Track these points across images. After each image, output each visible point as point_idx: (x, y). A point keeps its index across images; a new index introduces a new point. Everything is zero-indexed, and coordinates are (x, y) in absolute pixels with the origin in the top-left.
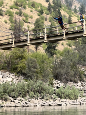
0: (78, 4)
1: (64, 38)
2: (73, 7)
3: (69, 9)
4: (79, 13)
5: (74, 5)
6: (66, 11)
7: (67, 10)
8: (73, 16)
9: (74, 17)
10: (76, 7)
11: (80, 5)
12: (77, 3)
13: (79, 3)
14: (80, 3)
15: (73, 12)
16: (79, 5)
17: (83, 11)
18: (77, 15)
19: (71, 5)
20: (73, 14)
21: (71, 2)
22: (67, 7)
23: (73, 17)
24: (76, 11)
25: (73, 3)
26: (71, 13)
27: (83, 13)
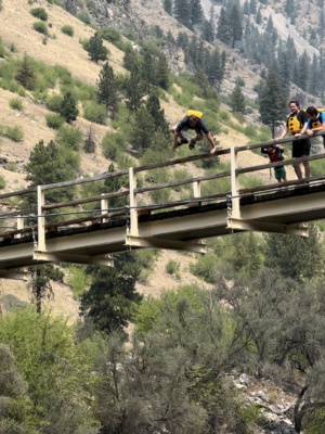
0: (254, 70)
1: (132, 238)
2: (228, 86)
3: (205, 95)
4: (257, 114)
5: (234, 74)
6: (192, 103)
7: (196, 98)
8: (224, 127)
9: (232, 132)
10: (240, 83)
11: (263, 75)
12: (248, 69)
13: (256, 66)
14: (263, 66)
15: (224, 108)
16: (259, 78)
17: (275, 107)
18: (245, 125)
19: (220, 78)
20: (225, 117)
22: (196, 87)
23: (226, 132)
24: (243, 107)
25: (227, 64)
26: (218, 115)
27: (274, 114)
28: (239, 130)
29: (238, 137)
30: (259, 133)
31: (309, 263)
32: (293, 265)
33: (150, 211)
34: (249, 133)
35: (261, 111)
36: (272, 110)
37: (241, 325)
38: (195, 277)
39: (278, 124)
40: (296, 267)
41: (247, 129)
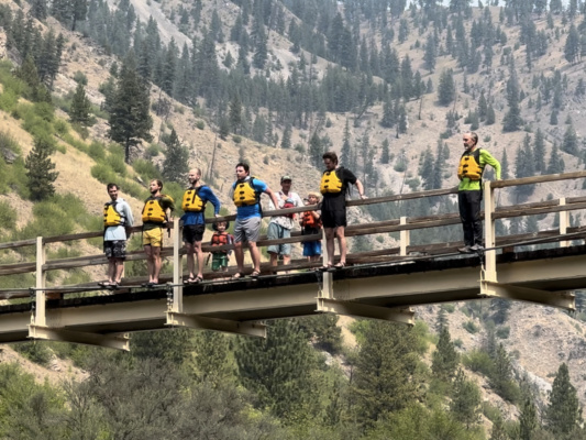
0: (101, 63)
1: (38, 328)
2: (64, 84)
3: (35, 97)
4: (104, 125)
5: (73, 68)
6: (18, 107)
7: (22, 101)
8: (61, 143)
9: (71, 151)
10: (81, 80)
11: (113, 71)
12: (93, 62)
13: (104, 57)
14: (114, 58)
15: (61, 116)
16: (107, 74)
17: (132, 118)
18: (89, 142)
19: (53, 72)
20: (61, 129)
21: (49, 46)
22: (22, 85)
23: (63, 151)
24: (86, 116)
25: (64, 53)
26: (51, 125)
27: (129, 128)
28: (80, 148)
29: (78, 158)
30: (108, 154)
31: (178, 343)
32: (155, 343)
33: (62, 295)
34: (94, 153)
35: (111, 123)
36: (127, 121)
39: (135, 143)
40: (160, 347)
41: (92, 146)
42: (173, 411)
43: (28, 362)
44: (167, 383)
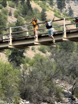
1: (36, 42)
4: (56, 6)
6: (39, 2)
8: (48, 9)
9: (50, 11)
15: (47, 4)
17: (62, 4)
18: (53, 9)
20: (48, 7)
23: (48, 11)
24: (52, 4)
26: (46, 6)
27: (61, 6)
28: (51, 10)
29: (51, 12)
30: (57, 11)
31: (72, 48)
32: (67, 48)
33: (41, 35)
34: (54, 11)
35: (58, 5)
36: (61, 5)
37: (58, 65)
38: (39, 51)
39: (63, 9)
40: (68, 49)
41: (54, 10)
42: (69, 61)
43: (42, 53)
44: (67, 55)
